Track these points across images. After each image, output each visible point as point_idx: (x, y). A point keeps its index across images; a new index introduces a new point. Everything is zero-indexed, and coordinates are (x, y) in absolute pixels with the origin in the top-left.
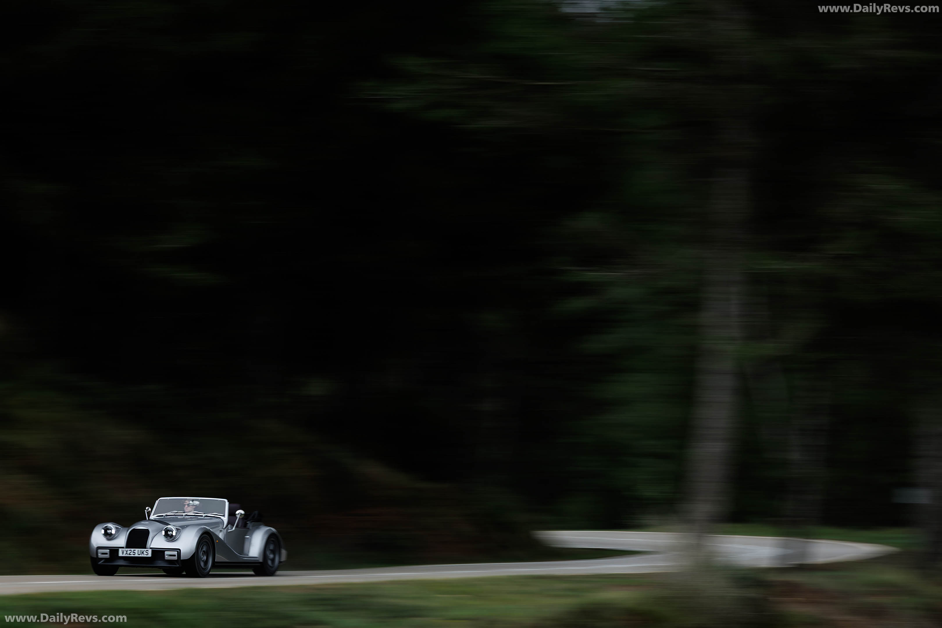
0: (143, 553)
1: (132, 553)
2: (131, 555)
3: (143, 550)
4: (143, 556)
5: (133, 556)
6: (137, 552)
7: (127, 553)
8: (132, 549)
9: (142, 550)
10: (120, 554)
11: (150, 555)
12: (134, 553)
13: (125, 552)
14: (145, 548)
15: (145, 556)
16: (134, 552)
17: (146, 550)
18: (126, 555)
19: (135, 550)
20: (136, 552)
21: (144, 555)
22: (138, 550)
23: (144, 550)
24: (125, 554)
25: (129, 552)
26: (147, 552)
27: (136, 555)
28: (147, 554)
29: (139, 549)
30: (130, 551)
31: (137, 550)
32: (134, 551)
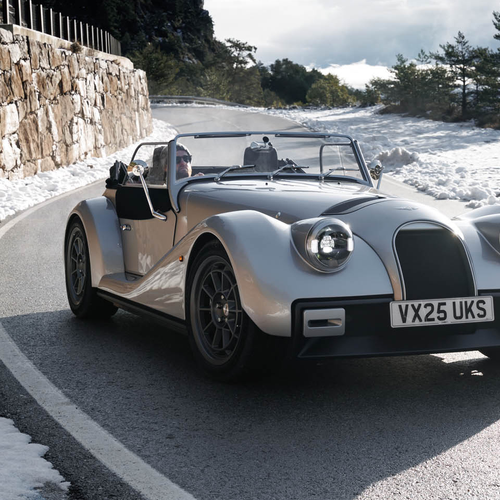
0: (469, 310)
1: (435, 315)
2: (433, 320)
3: (469, 300)
4: (470, 319)
5: (440, 323)
6: (451, 310)
7: (417, 315)
8: (435, 303)
9: (466, 302)
10: (396, 321)
11: (490, 317)
12: (442, 315)
13: (411, 313)
14: (473, 295)
15: (478, 320)
16: (439, 311)
17: (476, 300)
18: (417, 323)
19: (444, 304)
20: (448, 308)
21: (474, 317)
22: (454, 303)
23: (473, 302)
24: (414, 320)
25: (423, 312)
26: (481, 305)
27: (450, 320)
28: (482, 313)
29: (458, 301)
30: (429, 308)
31: (449, 302)
32: (442, 308)
